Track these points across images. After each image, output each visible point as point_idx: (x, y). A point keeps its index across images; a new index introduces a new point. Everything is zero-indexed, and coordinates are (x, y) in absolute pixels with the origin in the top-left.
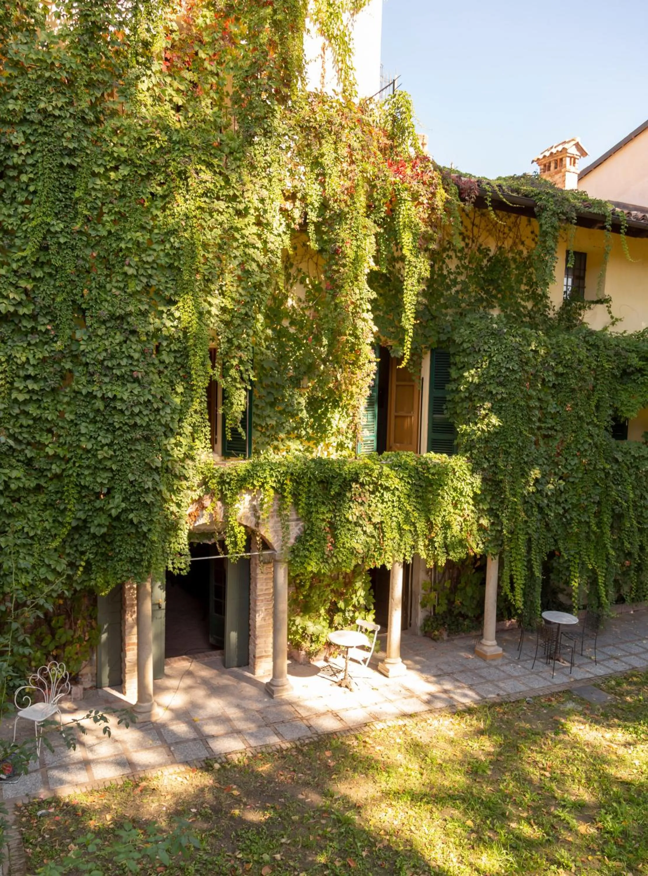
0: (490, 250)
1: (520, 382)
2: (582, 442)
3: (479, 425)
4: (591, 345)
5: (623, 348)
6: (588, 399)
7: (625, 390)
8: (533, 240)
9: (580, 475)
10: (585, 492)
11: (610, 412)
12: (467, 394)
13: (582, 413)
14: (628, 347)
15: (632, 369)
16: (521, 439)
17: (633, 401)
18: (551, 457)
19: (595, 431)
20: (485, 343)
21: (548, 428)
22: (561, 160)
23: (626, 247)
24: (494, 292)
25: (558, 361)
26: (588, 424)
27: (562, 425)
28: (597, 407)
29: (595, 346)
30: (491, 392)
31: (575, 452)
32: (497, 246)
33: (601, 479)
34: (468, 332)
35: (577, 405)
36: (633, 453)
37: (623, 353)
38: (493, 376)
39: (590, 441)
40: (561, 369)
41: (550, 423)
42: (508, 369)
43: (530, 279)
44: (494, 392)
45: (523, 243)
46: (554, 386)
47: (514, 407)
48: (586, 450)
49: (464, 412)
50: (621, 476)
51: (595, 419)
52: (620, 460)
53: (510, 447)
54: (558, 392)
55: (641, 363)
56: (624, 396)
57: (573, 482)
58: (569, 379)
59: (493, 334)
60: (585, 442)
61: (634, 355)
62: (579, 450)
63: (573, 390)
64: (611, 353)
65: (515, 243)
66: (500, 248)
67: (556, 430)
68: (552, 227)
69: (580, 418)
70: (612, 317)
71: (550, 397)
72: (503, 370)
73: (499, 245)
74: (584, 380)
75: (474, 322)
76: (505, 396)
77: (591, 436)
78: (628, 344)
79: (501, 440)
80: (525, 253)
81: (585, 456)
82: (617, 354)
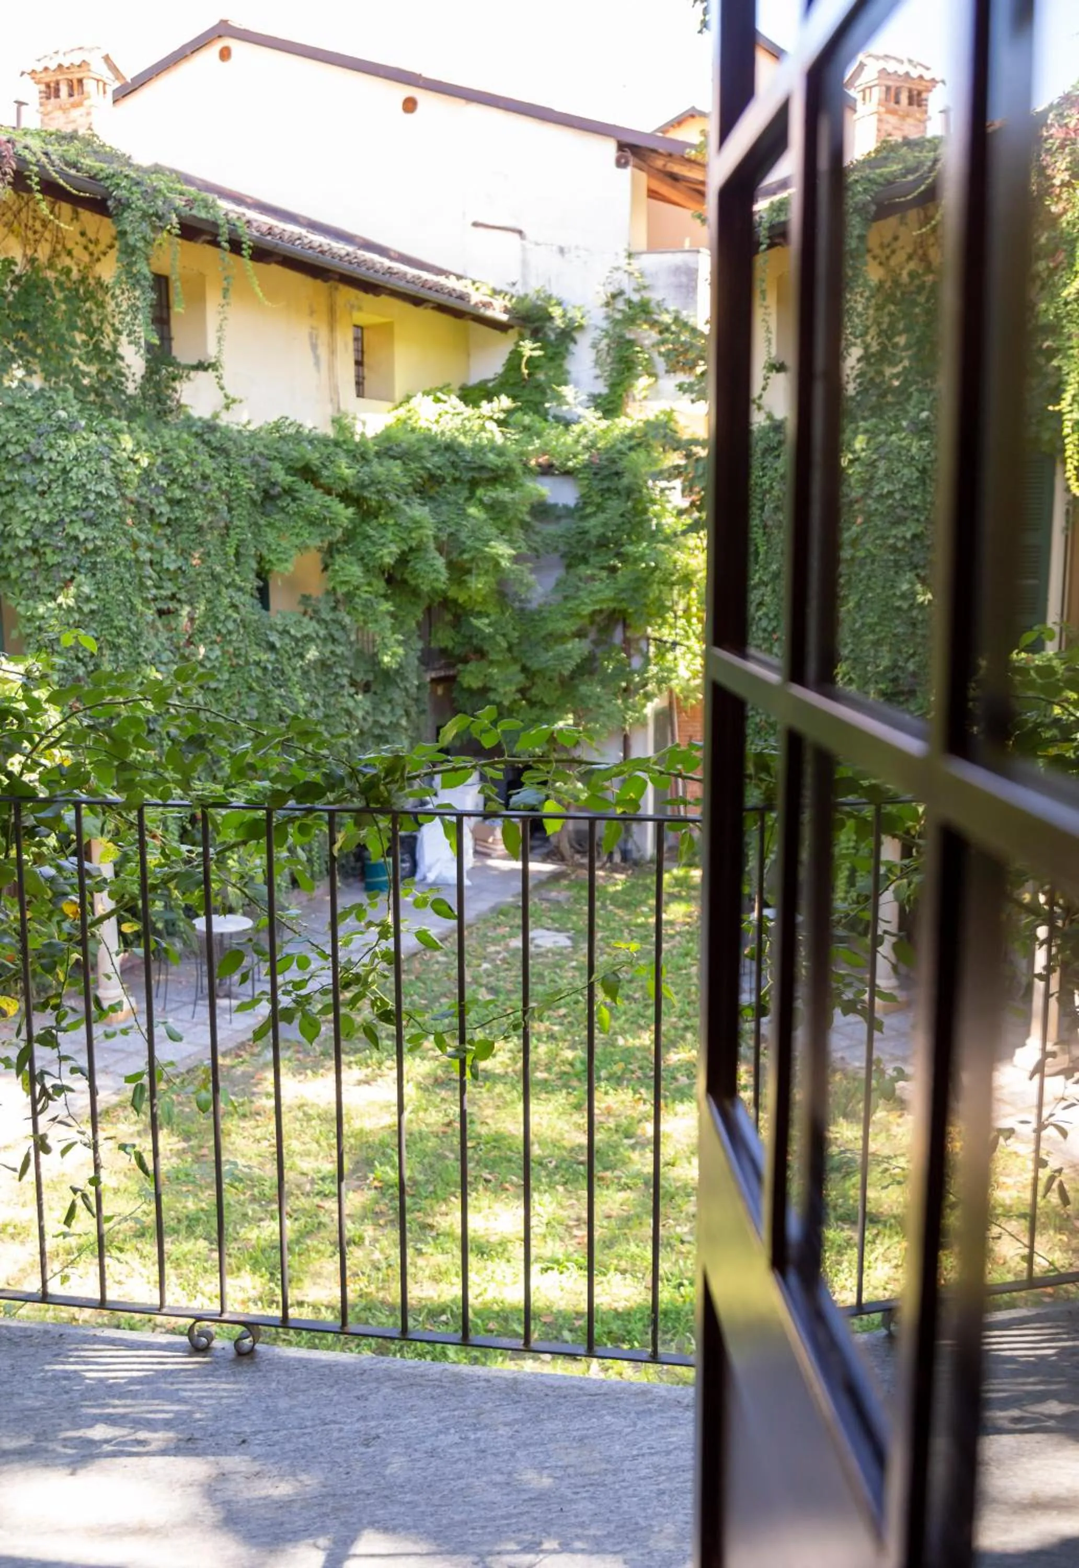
0: (16, 264)
1: (120, 516)
2: (222, 617)
3: (61, 599)
4: (215, 449)
5: (261, 454)
6: (223, 543)
7: (270, 525)
8: (86, 248)
9: (226, 676)
10: (236, 704)
11: (255, 565)
12: (29, 543)
13: (218, 569)
14: (266, 452)
15: (278, 489)
16: (135, 619)
17: (284, 543)
18: (178, 648)
19: (239, 598)
20: (51, 446)
21: (166, 598)
22: (80, 81)
23: (255, 282)
24: (31, 344)
25: (171, 477)
26: (227, 587)
27: (188, 591)
28: (237, 555)
29: (222, 450)
30: (76, 538)
31: (214, 637)
32: (25, 255)
33: (258, 679)
34: (13, 424)
35: (209, 554)
36: (293, 632)
37: (262, 462)
38: (75, 508)
39: (235, 615)
40: (178, 493)
41: (169, 588)
42: (99, 494)
43: (89, 323)
44: (82, 538)
45: (69, 253)
46: (169, 524)
47: (117, 563)
48: (230, 633)
49: (26, 577)
50: (283, 673)
51: (237, 578)
52: (278, 645)
53: (119, 635)
54: (176, 534)
55: (290, 479)
56: (270, 536)
57: (215, 690)
58: (191, 509)
59: (61, 428)
60: (228, 617)
61: (277, 465)
62: (219, 633)
63: (199, 529)
64: (246, 462)
65: (55, 254)
66: (32, 261)
67: (179, 601)
68: (144, 238)
69: (215, 577)
70: (226, 396)
71: (163, 543)
72: (92, 497)
73: (29, 252)
74: (214, 510)
75: (22, 406)
76: (99, 543)
77: (234, 606)
78: (265, 446)
79: (102, 623)
80: (75, 275)
81: (230, 642)
82: (255, 464)
